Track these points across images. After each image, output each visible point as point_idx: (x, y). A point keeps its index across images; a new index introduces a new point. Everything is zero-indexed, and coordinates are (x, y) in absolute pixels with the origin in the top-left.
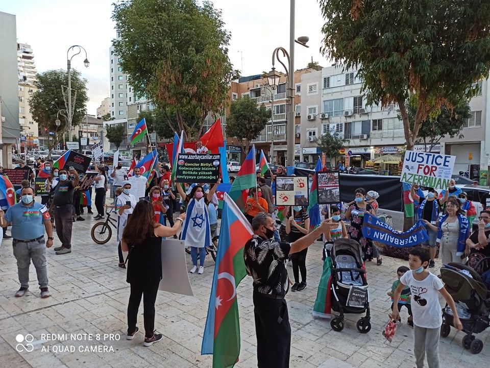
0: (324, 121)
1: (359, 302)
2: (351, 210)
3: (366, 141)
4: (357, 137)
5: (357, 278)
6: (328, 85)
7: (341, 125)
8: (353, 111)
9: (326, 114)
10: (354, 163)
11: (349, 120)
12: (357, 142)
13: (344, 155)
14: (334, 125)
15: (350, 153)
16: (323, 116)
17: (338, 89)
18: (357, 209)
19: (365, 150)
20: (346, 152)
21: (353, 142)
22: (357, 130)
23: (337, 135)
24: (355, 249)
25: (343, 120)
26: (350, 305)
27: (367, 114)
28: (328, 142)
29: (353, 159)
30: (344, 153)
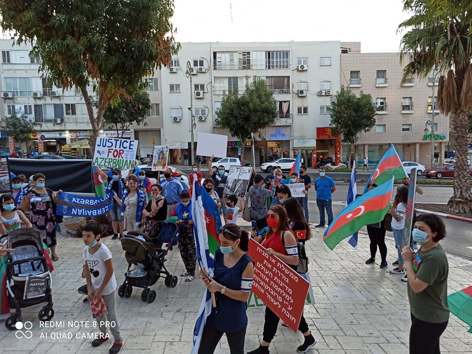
0: (7, 101)
1: (38, 291)
2: (29, 199)
3: (60, 126)
4: (50, 121)
5: (39, 267)
6: (9, 61)
7: (30, 106)
8: (42, 93)
9: (9, 93)
10: (49, 148)
11: (39, 102)
12: (50, 126)
13: (37, 139)
14: (20, 106)
15: (43, 138)
16: (6, 94)
17: (23, 67)
18: (38, 195)
19: (60, 134)
20: (39, 136)
21: (45, 126)
22: (50, 113)
23: (26, 117)
24: (36, 237)
25: (32, 102)
26: (29, 298)
27: (59, 97)
28: (14, 125)
29: (48, 144)
30: (36, 137)
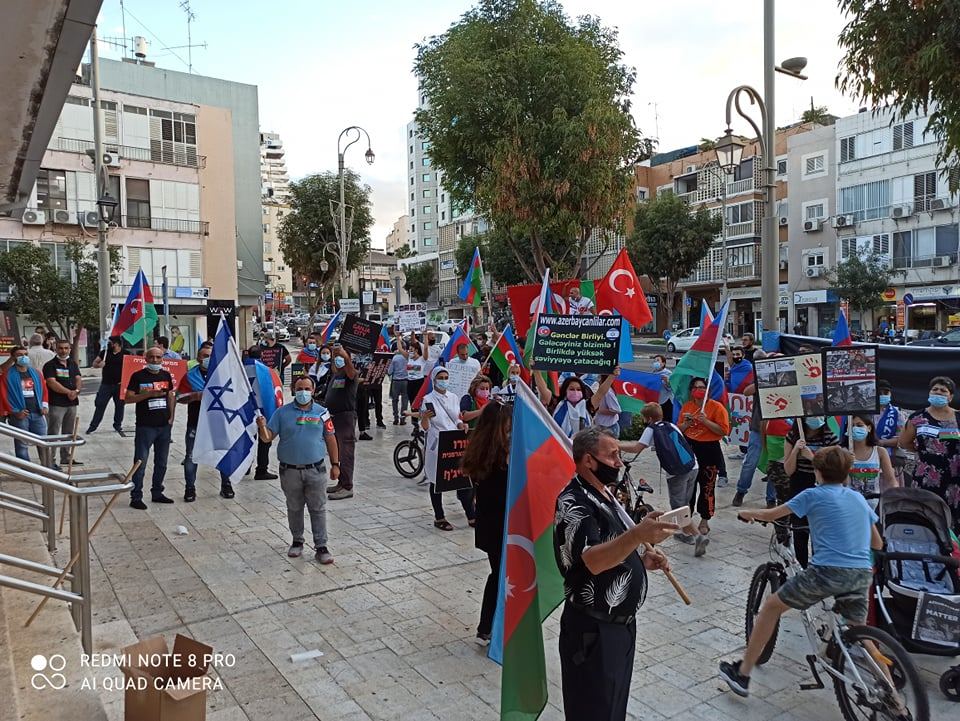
0: (843, 232)
1: (944, 631)
2: (916, 427)
3: (948, 271)
4: (926, 263)
5: (940, 577)
6: (852, 155)
7: (886, 238)
8: (912, 207)
9: (848, 217)
10: (918, 320)
11: (904, 227)
12: (925, 274)
13: (895, 303)
14: (867, 239)
15: (908, 299)
16: (842, 220)
17: (877, 161)
18: (934, 423)
19: (947, 291)
20: (899, 296)
21: (913, 275)
22: (926, 246)
23: (876, 260)
24: (935, 513)
25: (889, 228)
26: (923, 639)
27: (950, 210)
28: (853, 278)
29: (917, 311)
30: (893, 299)
